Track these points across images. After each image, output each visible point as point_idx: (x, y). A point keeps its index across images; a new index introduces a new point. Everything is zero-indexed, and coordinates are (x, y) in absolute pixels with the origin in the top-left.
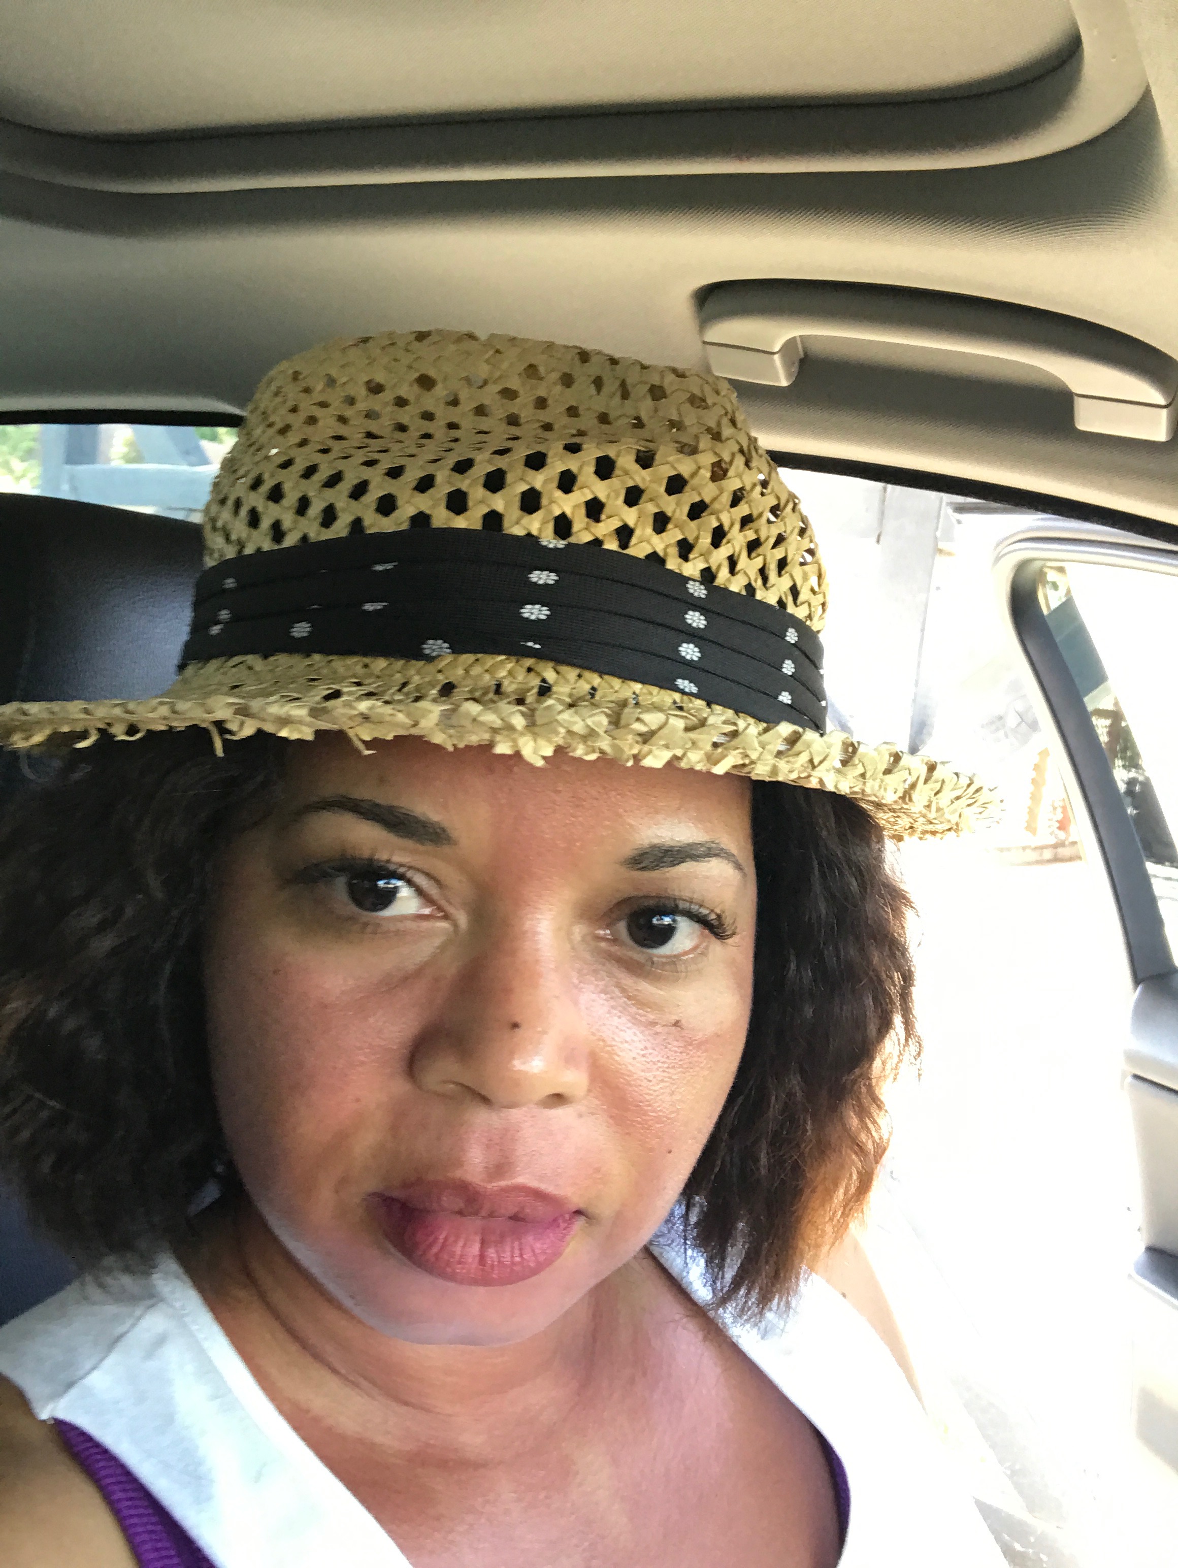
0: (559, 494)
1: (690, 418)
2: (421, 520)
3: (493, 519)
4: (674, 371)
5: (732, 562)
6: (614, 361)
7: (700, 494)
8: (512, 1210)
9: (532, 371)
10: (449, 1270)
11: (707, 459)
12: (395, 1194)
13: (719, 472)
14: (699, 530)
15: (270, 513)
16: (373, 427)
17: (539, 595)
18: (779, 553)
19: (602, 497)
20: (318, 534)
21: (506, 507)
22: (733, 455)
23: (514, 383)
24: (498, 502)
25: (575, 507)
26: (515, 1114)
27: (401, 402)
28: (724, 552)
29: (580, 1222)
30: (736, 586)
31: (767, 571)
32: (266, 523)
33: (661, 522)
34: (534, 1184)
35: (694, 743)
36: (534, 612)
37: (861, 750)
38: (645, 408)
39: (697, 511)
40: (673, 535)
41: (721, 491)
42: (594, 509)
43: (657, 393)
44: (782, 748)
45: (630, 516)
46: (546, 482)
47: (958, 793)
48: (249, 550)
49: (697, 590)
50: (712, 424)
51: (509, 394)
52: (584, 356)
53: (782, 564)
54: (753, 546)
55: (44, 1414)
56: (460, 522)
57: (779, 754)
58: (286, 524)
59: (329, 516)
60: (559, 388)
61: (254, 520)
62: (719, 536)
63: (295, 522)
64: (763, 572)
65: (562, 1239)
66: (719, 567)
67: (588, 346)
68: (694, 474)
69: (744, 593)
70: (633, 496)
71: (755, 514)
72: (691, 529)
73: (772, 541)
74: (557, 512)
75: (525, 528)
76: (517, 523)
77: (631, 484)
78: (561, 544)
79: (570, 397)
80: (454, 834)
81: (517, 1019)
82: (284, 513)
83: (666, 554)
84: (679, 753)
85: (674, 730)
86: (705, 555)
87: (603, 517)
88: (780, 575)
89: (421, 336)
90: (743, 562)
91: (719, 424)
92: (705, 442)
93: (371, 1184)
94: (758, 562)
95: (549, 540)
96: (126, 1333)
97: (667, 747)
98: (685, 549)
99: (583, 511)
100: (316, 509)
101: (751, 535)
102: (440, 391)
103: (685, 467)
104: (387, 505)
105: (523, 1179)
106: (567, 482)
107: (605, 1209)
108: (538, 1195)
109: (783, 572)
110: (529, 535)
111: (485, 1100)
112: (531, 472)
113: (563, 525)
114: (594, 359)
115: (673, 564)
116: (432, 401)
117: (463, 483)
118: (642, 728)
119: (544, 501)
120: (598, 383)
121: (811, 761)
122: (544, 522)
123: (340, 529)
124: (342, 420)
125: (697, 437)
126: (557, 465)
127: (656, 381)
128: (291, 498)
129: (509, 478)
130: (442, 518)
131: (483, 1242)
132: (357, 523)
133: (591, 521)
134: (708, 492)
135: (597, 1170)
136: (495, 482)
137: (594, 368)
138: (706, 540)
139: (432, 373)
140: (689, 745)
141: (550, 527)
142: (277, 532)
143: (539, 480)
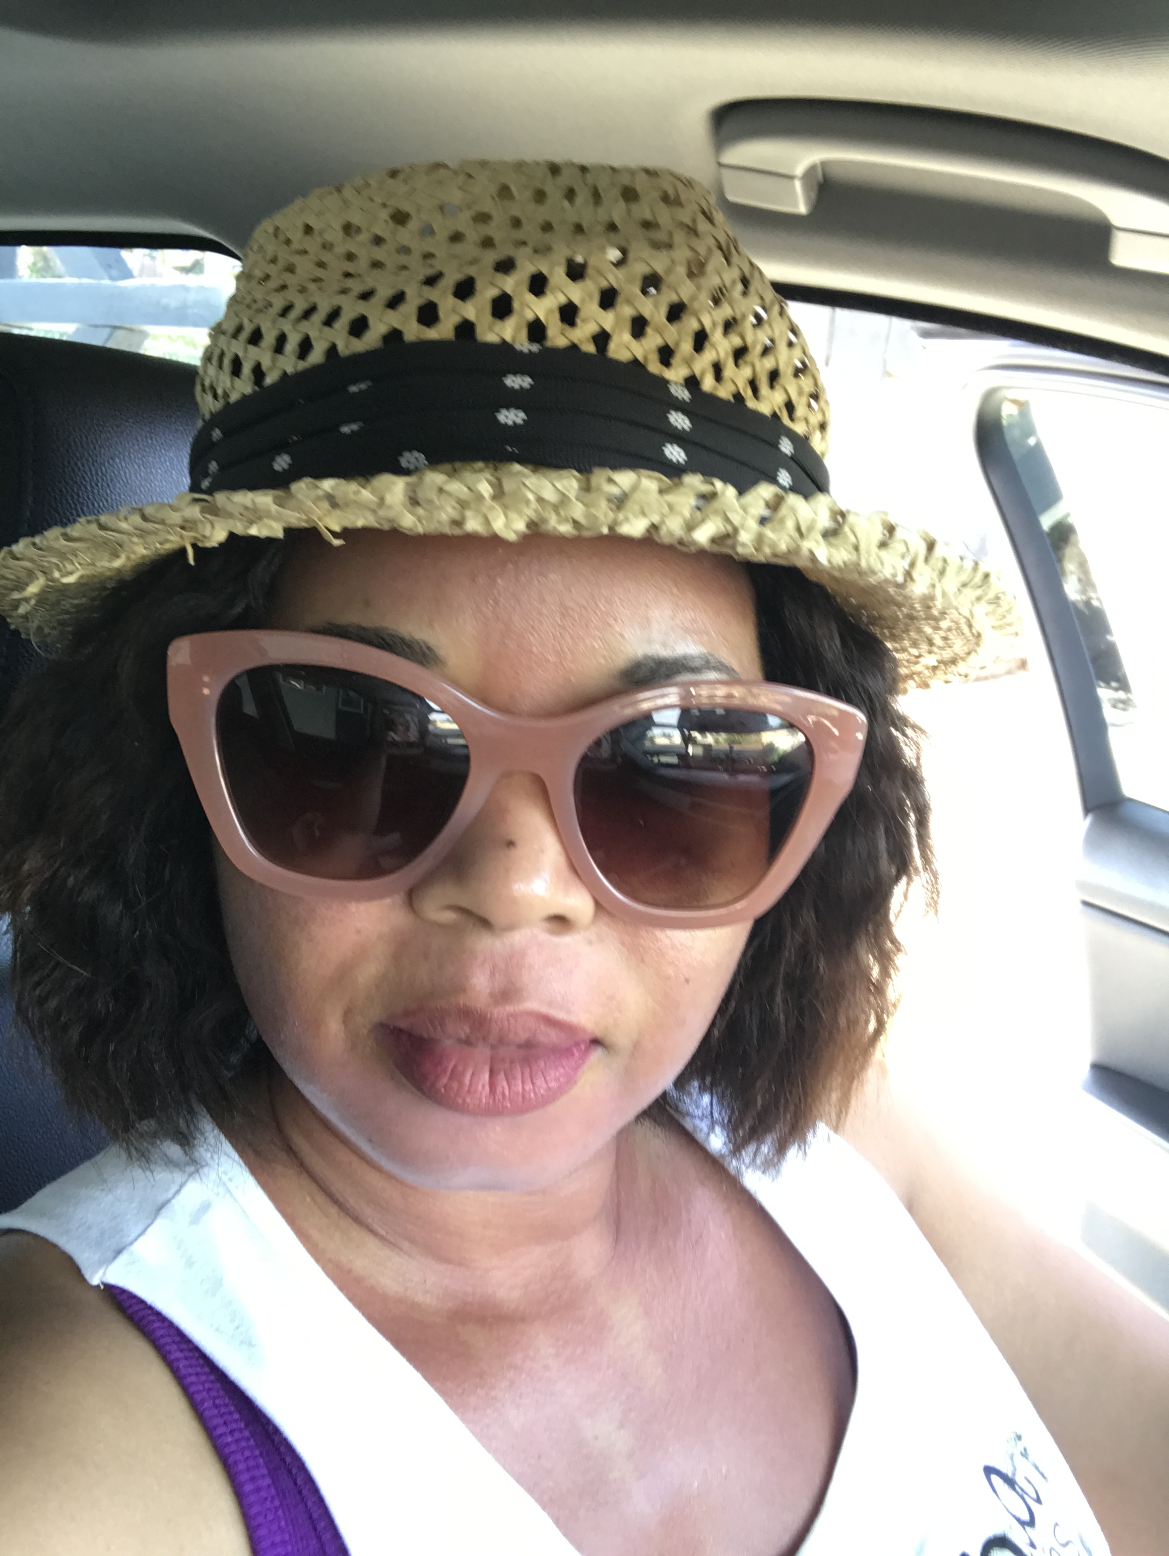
0: (530, 297)
1: (664, 216)
2: (394, 336)
3: (466, 329)
4: (647, 171)
5: (718, 369)
6: (584, 169)
7: (677, 294)
8: (523, 1036)
9: (505, 192)
10: (460, 1101)
11: (682, 254)
12: (403, 1024)
13: (696, 270)
14: (679, 334)
15: (251, 356)
16: (350, 267)
17: (514, 399)
18: (768, 364)
19: (576, 300)
20: (295, 366)
21: (477, 316)
22: (710, 250)
23: (487, 206)
24: (470, 310)
25: (549, 312)
26: (518, 938)
27: (378, 241)
28: (709, 356)
29: (597, 1054)
30: (724, 392)
31: (758, 383)
32: (247, 369)
33: (639, 326)
34: (544, 1010)
35: (671, 507)
36: (511, 417)
37: (851, 519)
38: (617, 211)
39: (676, 312)
40: (652, 341)
41: (699, 288)
42: (569, 314)
43: (630, 195)
44: (766, 513)
45: (607, 319)
46: (517, 284)
47: (964, 577)
48: (234, 397)
49: (682, 394)
50: (688, 221)
51: (483, 218)
52: (554, 169)
53: (774, 376)
54: (740, 354)
55: (95, 1281)
56: (433, 334)
57: (763, 521)
58: (266, 363)
59: (305, 346)
60: (532, 206)
61: (236, 367)
62: (701, 340)
63: (274, 361)
64: (753, 385)
65: (577, 1068)
66: (703, 374)
67: (558, 159)
68: (669, 271)
69: (732, 400)
70: (608, 299)
71: (738, 317)
72: (671, 334)
73: (759, 349)
74: (530, 316)
75: (498, 335)
76: (491, 329)
77: (604, 284)
78: (535, 348)
79: (543, 213)
80: (442, 653)
81: (514, 838)
82: (263, 355)
83: (646, 358)
84: (656, 519)
85: (647, 492)
86: (688, 362)
87: (578, 321)
88: (772, 387)
89: (394, 174)
90: (729, 370)
91: (694, 221)
92: (679, 237)
93: (376, 1014)
94: (746, 372)
95: (523, 345)
96: (169, 1201)
97: (643, 514)
98: (666, 355)
99: (557, 316)
100: (291, 346)
101: (737, 341)
102: (413, 225)
103: (659, 262)
104: (359, 327)
105: (532, 1004)
106: (538, 285)
107: (622, 1039)
108: (549, 1021)
109: (775, 383)
110: (504, 342)
111: (485, 923)
112: (499, 276)
113: (536, 330)
114: (565, 172)
115: (654, 367)
116: (406, 235)
117: (432, 294)
118: (614, 490)
119: (516, 305)
120: (570, 194)
121: (799, 529)
122: (517, 330)
123: (316, 356)
124: (321, 265)
125: (671, 234)
126: (527, 268)
127: (626, 180)
128: (269, 339)
129: (479, 285)
130: (413, 331)
131: (492, 1073)
132: (332, 351)
133: (567, 327)
134: (685, 291)
135: (611, 998)
136: (465, 290)
137: (565, 180)
138: (687, 346)
139: (406, 207)
140: (666, 510)
141: (524, 333)
142: (258, 373)
143: (510, 284)
